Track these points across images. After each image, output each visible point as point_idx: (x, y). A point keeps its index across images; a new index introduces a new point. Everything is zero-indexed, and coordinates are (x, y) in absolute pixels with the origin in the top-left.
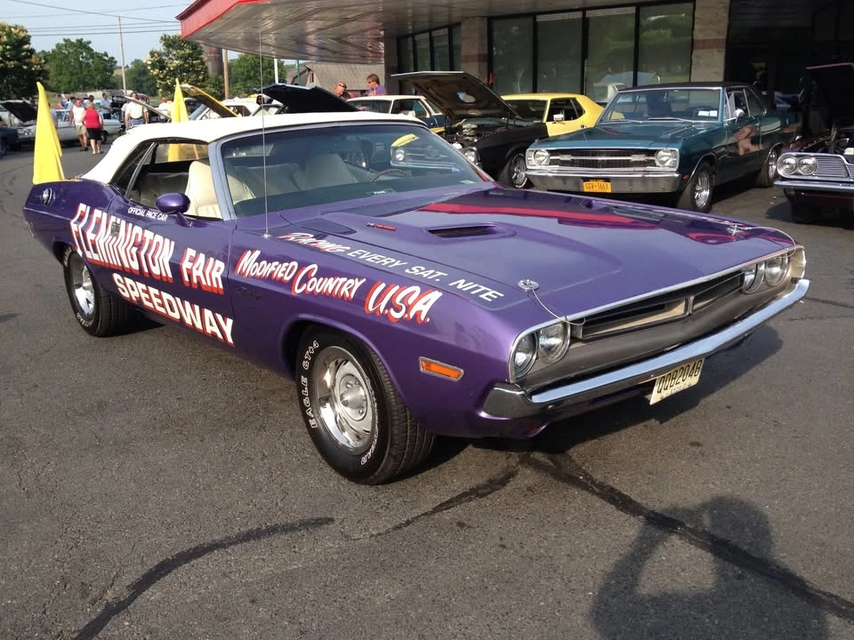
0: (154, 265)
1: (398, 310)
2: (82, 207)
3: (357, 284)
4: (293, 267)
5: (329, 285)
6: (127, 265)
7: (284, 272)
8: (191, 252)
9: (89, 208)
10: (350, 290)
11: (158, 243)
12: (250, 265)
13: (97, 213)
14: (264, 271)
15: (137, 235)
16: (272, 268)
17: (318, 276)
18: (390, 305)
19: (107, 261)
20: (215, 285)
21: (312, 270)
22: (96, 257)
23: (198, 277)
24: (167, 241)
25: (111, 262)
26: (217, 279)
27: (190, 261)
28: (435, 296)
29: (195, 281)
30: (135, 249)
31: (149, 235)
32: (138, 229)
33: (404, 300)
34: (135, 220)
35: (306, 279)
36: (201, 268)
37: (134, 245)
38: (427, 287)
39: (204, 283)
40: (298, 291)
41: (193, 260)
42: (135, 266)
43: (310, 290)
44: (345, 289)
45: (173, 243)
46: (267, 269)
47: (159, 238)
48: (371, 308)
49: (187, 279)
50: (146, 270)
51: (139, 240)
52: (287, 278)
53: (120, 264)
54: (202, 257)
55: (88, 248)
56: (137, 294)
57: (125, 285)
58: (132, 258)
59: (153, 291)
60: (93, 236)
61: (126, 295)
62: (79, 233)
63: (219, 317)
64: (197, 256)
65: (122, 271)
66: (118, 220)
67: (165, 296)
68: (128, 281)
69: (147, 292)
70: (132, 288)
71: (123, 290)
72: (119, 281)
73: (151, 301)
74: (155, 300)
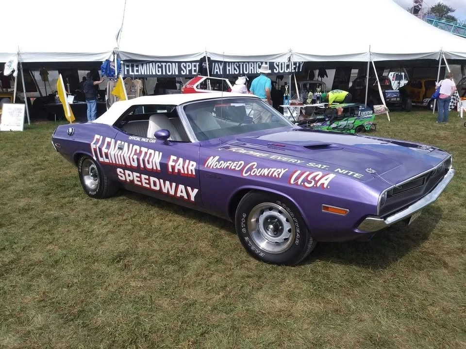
0: (149, 163)
1: (310, 182)
2: (97, 136)
3: (284, 171)
4: (241, 164)
5: (265, 172)
6: (128, 164)
7: (235, 166)
8: (173, 157)
9: (102, 137)
10: (279, 174)
11: (151, 154)
12: (213, 163)
13: (108, 139)
15: (136, 150)
16: (228, 164)
17: (257, 168)
19: (114, 162)
20: (190, 173)
21: (254, 165)
22: (107, 161)
23: (179, 169)
24: (157, 153)
25: (118, 163)
26: (192, 170)
27: (173, 162)
28: (331, 176)
29: (176, 171)
30: (135, 157)
31: (144, 150)
32: (137, 147)
33: (314, 178)
34: (135, 143)
35: (250, 169)
36: (181, 165)
37: (134, 154)
39: (182, 172)
40: (245, 175)
41: (176, 161)
42: (135, 164)
43: (253, 174)
44: (276, 173)
45: (161, 154)
46: (224, 165)
47: (152, 151)
48: (292, 182)
49: (170, 170)
50: (142, 166)
51: (138, 151)
52: (237, 169)
53: (124, 164)
54: (181, 160)
55: (102, 156)
56: (131, 178)
57: (124, 174)
58: (134, 161)
59: (143, 176)
60: (106, 151)
61: (123, 179)
62: (96, 149)
63: (189, 189)
64: (178, 159)
65: (125, 167)
66: (123, 143)
67: (152, 179)
68: (127, 172)
69: (140, 177)
70: (129, 176)
71: (121, 177)
72: (120, 172)
73: (141, 181)
74: (144, 181)
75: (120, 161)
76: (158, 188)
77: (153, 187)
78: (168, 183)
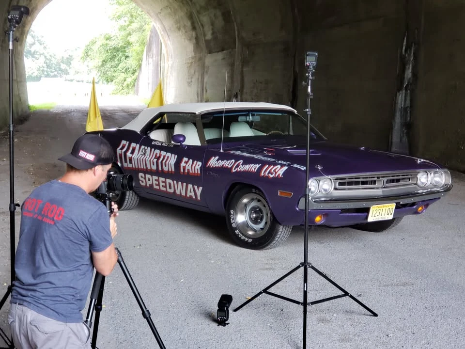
0: (165, 166)
1: (272, 174)
2: (123, 142)
3: (258, 166)
4: (233, 162)
5: (247, 167)
6: (149, 168)
7: (228, 164)
8: (185, 159)
9: (128, 142)
10: (255, 169)
11: (168, 157)
12: (213, 162)
13: (133, 145)
14: (220, 165)
15: (157, 154)
16: (224, 163)
17: (242, 165)
18: (270, 172)
19: (137, 167)
20: (196, 172)
21: (240, 162)
22: (130, 166)
23: (188, 170)
24: (173, 155)
25: (140, 167)
26: (197, 170)
27: (185, 163)
28: (285, 168)
29: (186, 171)
30: (155, 160)
31: (163, 153)
32: (157, 151)
33: (274, 171)
34: (156, 147)
35: (238, 166)
36: (190, 166)
37: (155, 158)
38: (282, 166)
39: (191, 172)
40: (234, 171)
41: (186, 163)
42: (154, 168)
43: (239, 170)
44: (253, 169)
45: (176, 156)
46: (221, 163)
47: (169, 154)
48: (262, 174)
49: (182, 171)
50: (160, 169)
51: (158, 155)
52: (229, 166)
53: (145, 168)
54: (191, 161)
55: (126, 162)
56: (150, 183)
57: (145, 178)
58: (153, 164)
59: (162, 179)
60: (131, 155)
61: (144, 184)
62: (121, 154)
63: (196, 187)
64: (188, 161)
65: (146, 171)
66: (146, 147)
67: (168, 181)
68: (148, 176)
69: (158, 180)
70: (149, 180)
71: (143, 182)
72: (142, 177)
73: (158, 185)
74: (161, 184)
75: (142, 165)
76: (172, 191)
77: (169, 190)
78: (180, 183)
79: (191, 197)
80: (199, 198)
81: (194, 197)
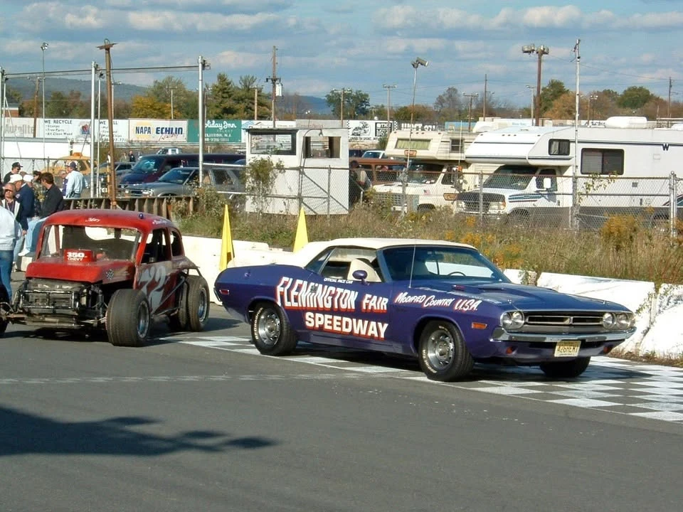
0: (343, 303)
1: (466, 307)
2: (285, 279)
3: (451, 301)
4: (424, 297)
5: (439, 302)
6: (321, 306)
7: (419, 300)
8: (368, 296)
9: (291, 280)
10: (448, 303)
11: (346, 294)
12: (402, 298)
13: (299, 282)
14: (409, 301)
15: (331, 291)
16: (414, 299)
17: (434, 300)
18: (464, 306)
19: (304, 306)
20: (382, 308)
21: (432, 297)
22: (295, 305)
23: (372, 307)
24: (353, 292)
25: (308, 306)
26: (384, 306)
27: (367, 300)
28: (479, 302)
29: (370, 308)
30: (330, 298)
31: (340, 290)
32: (332, 289)
33: (469, 304)
34: (330, 284)
35: (429, 301)
36: (375, 302)
37: (329, 296)
38: (476, 300)
39: (375, 308)
40: (425, 306)
41: (370, 299)
42: (328, 306)
43: (431, 305)
44: (446, 303)
45: (357, 293)
46: (410, 299)
47: (347, 291)
48: (456, 308)
49: (364, 307)
50: (336, 307)
51: (333, 292)
52: (420, 302)
53: (315, 306)
54: (375, 297)
55: (289, 300)
56: (321, 323)
57: (314, 319)
58: (328, 302)
59: (336, 318)
60: (296, 294)
61: (311, 325)
62: (283, 293)
63: (380, 324)
64: (372, 297)
65: (316, 310)
66: (317, 285)
67: (345, 319)
68: (318, 315)
69: (332, 320)
70: (320, 319)
71: (310, 322)
72: (310, 317)
73: (332, 325)
74: (336, 323)
75: (312, 304)
76: (349, 330)
77: (345, 330)
78: (360, 321)
79: (372, 335)
80: (382, 336)
81: (376, 335)
